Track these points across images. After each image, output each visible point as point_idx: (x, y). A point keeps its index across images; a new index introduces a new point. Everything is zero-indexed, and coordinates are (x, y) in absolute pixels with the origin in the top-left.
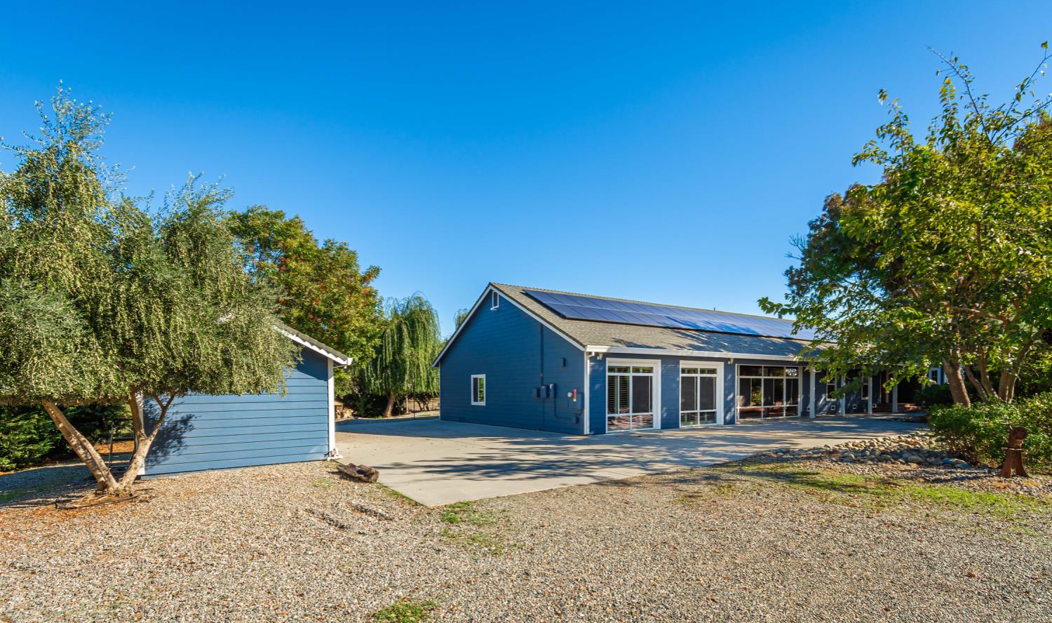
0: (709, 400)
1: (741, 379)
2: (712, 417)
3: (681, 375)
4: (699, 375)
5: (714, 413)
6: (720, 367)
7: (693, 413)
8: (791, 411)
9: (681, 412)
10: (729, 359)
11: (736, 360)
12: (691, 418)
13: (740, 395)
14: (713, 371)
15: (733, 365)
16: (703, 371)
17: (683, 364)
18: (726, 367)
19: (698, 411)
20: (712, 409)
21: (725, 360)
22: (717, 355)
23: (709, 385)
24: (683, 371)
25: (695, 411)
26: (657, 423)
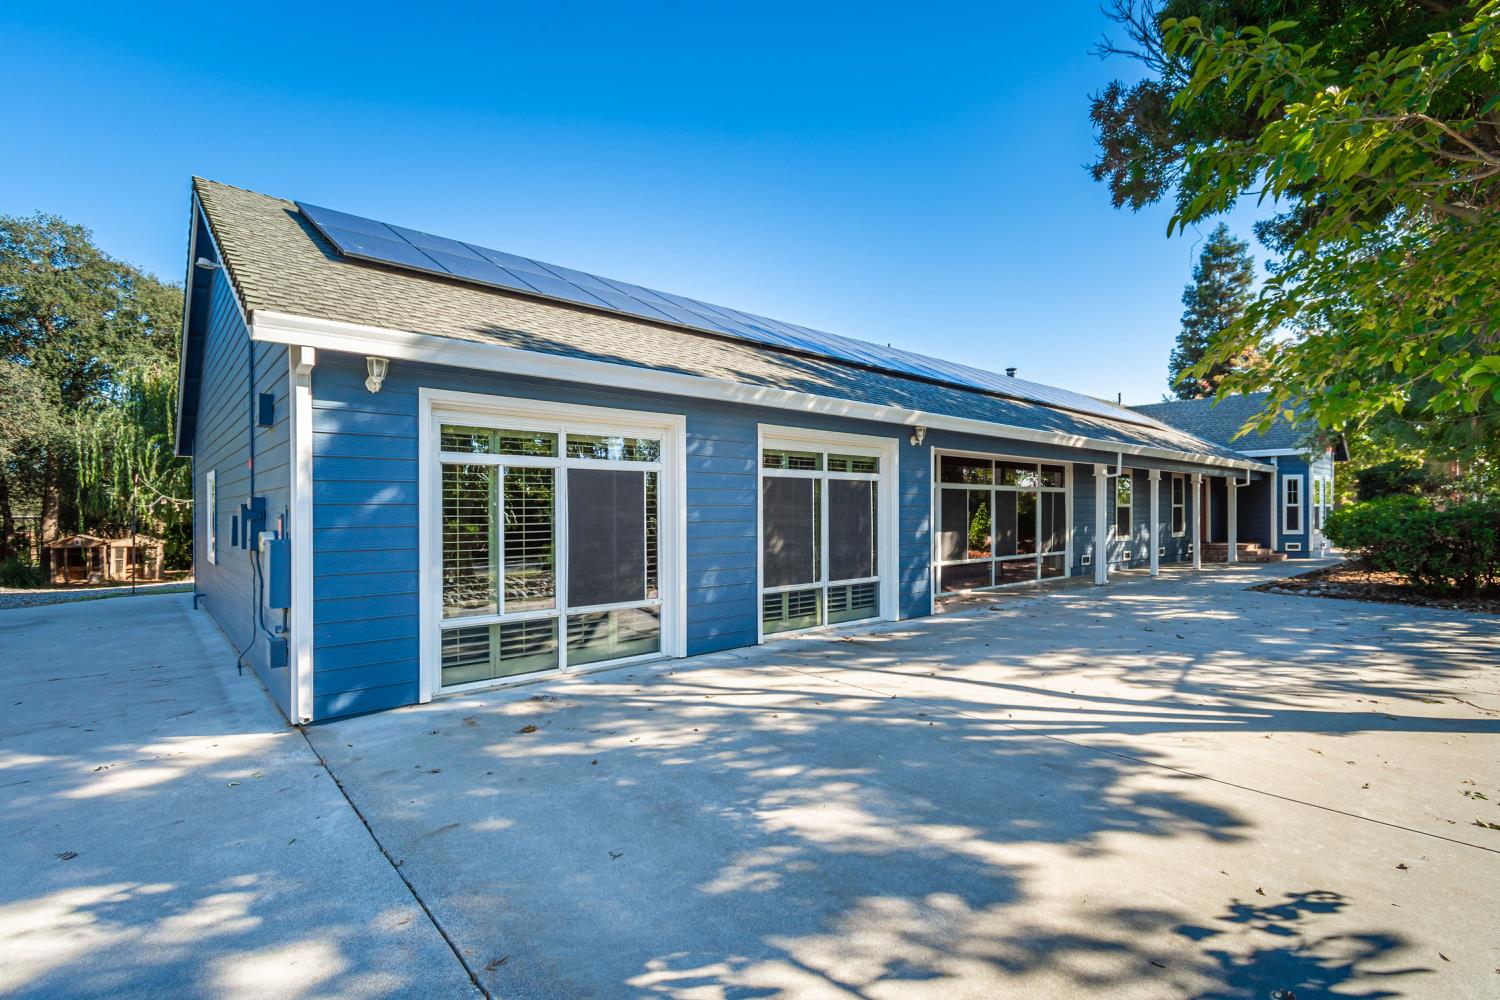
0: (854, 551)
1: (943, 490)
2: (868, 598)
3: (763, 472)
4: (825, 475)
5: (874, 587)
6: (888, 451)
7: (812, 591)
8: (1052, 566)
9: (761, 591)
10: (912, 430)
11: (934, 436)
12: (804, 605)
13: (944, 529)
14: (871, 465)
15: (924, 450)
16: (837, 463)
17: (770, 437)
18: (905, 452)
19: (825, 583)
20: (867, 574)
21: (904, 432)
22: (879, 413)
23: (854, 504)
24: (773, 460)
25: (814, 585)
26: (675, 634)
